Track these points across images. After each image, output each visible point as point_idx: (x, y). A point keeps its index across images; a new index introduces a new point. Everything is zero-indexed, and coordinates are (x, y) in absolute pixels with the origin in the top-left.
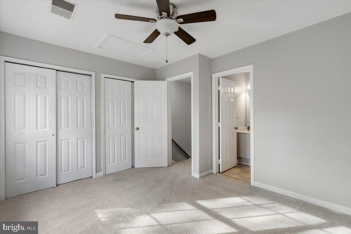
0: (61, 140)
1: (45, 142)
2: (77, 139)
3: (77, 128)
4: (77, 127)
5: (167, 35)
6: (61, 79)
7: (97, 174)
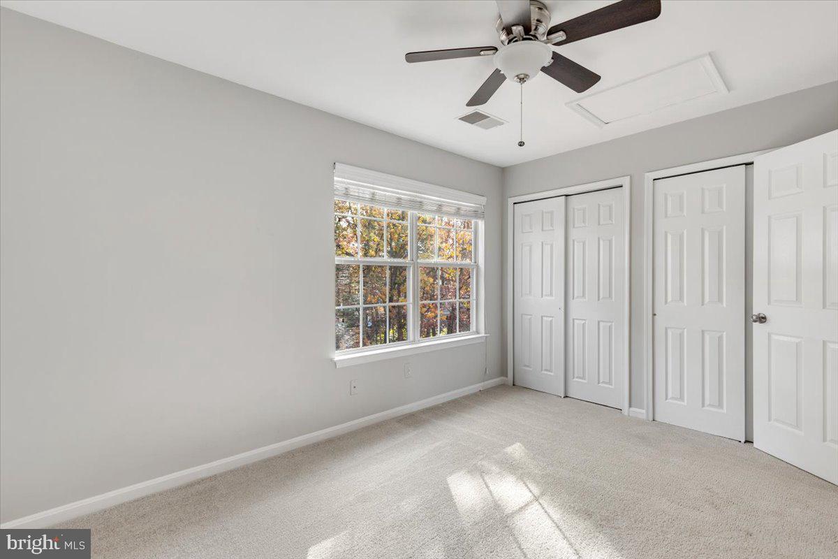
0: (573, 320)
1: (551, 319)
2: (599, 322)
3: (599, 300)
4: (599, 297)
5: (522, 79)
6: (574, 209)
7: (631, 409)
